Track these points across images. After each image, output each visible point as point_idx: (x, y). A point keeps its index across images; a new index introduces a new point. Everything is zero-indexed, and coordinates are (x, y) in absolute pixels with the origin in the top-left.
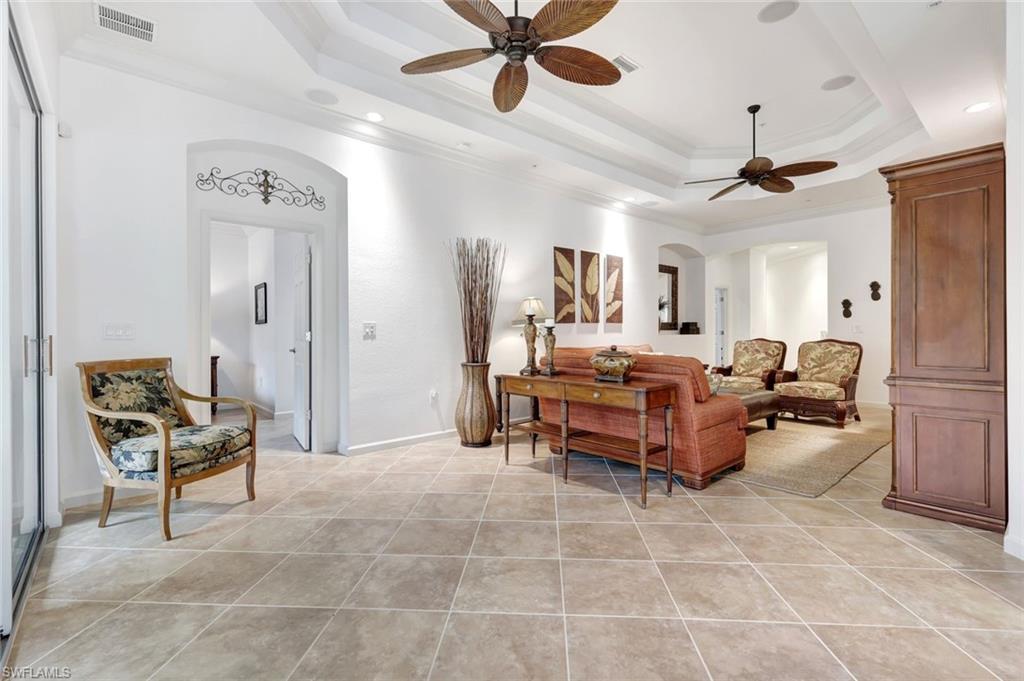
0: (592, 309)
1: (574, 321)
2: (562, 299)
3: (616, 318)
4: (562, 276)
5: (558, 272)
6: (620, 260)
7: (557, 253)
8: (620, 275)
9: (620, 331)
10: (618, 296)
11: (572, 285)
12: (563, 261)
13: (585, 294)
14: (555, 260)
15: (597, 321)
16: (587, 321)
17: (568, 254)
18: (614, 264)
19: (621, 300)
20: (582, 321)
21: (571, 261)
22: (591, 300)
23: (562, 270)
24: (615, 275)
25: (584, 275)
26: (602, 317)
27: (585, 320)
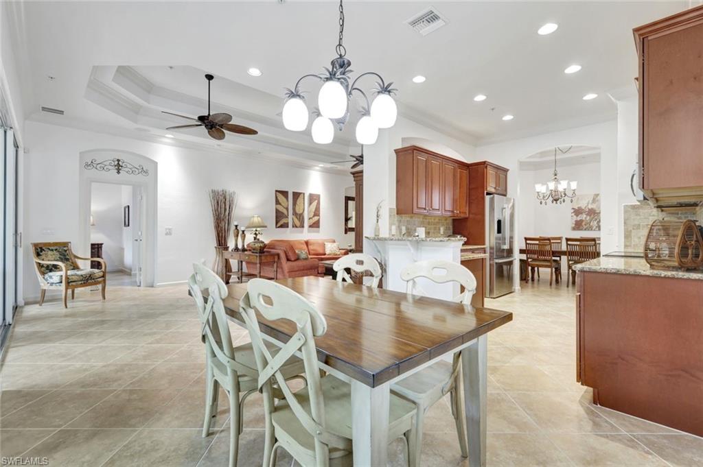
0: (299, 221)
1: (288, 227)
2: (279, 216)
3: (316, 225)
4: (280, 204)
5: (277, 202)
6: (318, 197)
7: (277, 193)
8: (319, 203)
9: (318, 232)
10: (317, 213)
11: (287, 209)
12: (281, 198)
13: (295, 213)
14: (276, 197)
15: (303, 227)
16: (296, 227)
17: (285, 194)
18: (313, 198)
19: (319, 216)
20: (293, 227)
21: (287, 197)
22: (300, 217)
23: (280, 201)
24: (315, 203)
25: (294, 204)
26: (306, 225)
27: (295, 226)
